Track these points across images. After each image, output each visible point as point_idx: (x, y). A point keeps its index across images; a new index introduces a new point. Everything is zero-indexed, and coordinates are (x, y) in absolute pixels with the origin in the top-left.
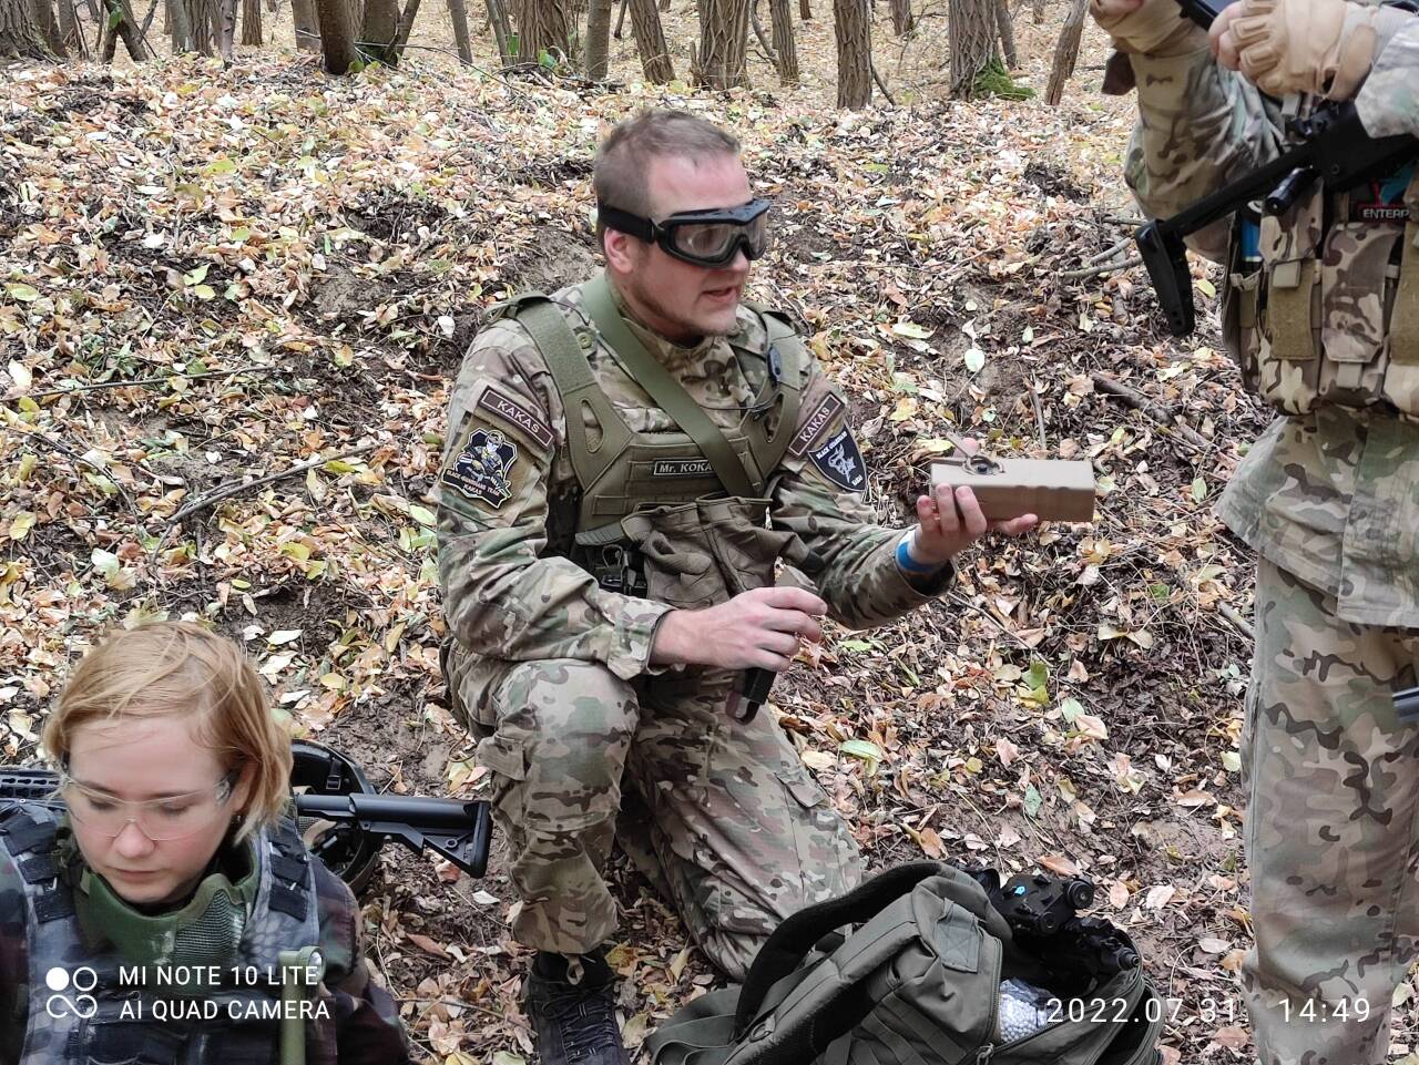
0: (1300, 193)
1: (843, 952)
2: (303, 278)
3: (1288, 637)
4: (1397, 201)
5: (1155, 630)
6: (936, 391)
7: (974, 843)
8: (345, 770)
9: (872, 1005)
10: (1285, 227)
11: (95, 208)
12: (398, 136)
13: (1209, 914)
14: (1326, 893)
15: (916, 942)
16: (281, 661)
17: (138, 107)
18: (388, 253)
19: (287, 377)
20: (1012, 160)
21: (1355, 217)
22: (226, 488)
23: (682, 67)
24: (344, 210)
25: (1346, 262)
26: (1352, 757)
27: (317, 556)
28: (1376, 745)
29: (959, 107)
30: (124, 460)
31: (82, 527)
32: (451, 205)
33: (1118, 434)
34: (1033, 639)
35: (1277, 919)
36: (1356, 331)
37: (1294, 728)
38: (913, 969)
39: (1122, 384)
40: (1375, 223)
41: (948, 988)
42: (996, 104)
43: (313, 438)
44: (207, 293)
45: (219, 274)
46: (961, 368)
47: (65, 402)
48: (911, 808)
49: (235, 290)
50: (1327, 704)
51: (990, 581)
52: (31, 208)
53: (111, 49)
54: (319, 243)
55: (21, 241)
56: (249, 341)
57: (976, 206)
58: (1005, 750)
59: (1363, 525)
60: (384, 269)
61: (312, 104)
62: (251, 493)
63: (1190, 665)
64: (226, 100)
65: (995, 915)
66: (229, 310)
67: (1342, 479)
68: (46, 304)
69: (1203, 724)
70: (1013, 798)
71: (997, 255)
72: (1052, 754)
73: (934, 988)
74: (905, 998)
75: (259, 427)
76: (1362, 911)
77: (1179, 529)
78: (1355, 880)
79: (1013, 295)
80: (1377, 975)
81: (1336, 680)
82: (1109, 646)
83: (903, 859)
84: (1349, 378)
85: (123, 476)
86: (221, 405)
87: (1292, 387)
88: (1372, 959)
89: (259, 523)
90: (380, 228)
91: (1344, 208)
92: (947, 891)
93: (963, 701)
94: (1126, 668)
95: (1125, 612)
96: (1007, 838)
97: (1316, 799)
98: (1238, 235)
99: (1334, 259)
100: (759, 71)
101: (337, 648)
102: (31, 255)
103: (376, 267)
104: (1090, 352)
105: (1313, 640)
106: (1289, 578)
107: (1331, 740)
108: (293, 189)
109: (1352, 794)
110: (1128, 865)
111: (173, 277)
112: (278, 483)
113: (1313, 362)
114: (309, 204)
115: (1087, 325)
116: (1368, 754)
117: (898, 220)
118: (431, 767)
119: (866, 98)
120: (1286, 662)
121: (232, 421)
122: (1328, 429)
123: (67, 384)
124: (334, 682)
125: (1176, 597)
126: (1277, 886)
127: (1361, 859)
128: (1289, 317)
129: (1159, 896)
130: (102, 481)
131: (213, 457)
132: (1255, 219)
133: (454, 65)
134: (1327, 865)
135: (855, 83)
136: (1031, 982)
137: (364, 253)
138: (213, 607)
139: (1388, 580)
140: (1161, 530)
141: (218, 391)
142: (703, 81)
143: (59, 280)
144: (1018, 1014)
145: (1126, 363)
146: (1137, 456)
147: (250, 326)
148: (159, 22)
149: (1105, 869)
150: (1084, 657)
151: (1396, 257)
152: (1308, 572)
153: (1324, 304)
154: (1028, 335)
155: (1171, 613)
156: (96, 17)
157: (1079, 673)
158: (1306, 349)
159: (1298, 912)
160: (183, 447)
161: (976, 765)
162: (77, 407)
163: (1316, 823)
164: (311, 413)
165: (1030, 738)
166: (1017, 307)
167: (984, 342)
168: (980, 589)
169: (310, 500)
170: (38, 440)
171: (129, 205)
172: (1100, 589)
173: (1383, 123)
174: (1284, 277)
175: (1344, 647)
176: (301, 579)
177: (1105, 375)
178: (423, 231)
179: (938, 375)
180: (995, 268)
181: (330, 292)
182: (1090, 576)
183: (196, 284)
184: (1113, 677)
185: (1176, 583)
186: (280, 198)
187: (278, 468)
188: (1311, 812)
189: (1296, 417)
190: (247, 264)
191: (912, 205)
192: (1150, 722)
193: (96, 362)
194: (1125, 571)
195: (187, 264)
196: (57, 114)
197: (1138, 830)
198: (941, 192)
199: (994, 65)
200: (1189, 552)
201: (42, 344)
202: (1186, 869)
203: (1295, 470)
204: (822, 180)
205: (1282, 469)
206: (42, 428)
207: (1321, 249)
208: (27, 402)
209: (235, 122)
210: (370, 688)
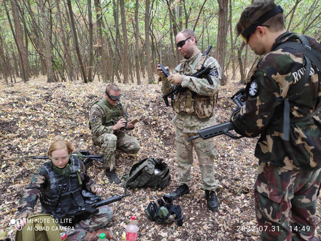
0: (177, 92)
1: (139, 167)
2: (83, 103)
3: (179, 134)
4: (186, 93)
5: (169, 134)
6: (147, 112)
7: (152, 156)
8: (88, 153)
9: (142, 172)
10: (176, 95)
11: (60, 97)
12: (93, 89)
13: (175, 161)
14: (184, 158)
15: (146, 166)
16: (82, 142)
17: (65, 87)
18: (92, 101)
19: (81, 114)
20: (154, 90)
21: (182, 94)
22: (75, 125)
23: (122, 81)
24: (87, 97)
25: (182, 99)
26: (185, 145)
27: (85, 131)
28: (188, 144)
29: (149, 85)
30: (64, 123)
31: (60, 130)
32: (98, 96)
33: (165, 116)
34: (157, 136)
35: (180, 161)
36: (183, 105)
37: (180, 143)
38: (146, 168)
39: (165, 111)
40: (184, 95)
41: (150, 170)
42: (152, 84)
43: (84, 120)
44: (73, 105)
45: (74, 103)
46: (150, 110)
47: (58, 117)
48: (146, 153)
49: (76, 105)
50: (183, 140)
51: (153, 130)
52: (53, 97)
53: (62, 81)
54: (84, 100)
55: (52, 101)
56: (77, 110)
57: (151, 94)
58: (155, 147)
59: (185, 123)
60: (91, 102)
61: (83, 86)
62: (78, 125)
63: (172, 137)
64: (74, 86)
65: (154, 163)
66: (75, 107)
67: (183, 119)
68: (55, 107)
69: (174, 143)
70: (156, 151)
71: (153, 99)
72: (160, 147)
73: (148, 170)
74: (145, 171)
75: (78, 119)
76: (187, 160)
77: (171, 125)
78: (187, 157)
79: (154, 103)
80: (189, 166)
81: (183, 138)
82: (164, 136)
83: (146, 158)
84: (183, 110)
85: (64, 124)
86: (74, 117)
87: (178, 110)
88: (189, 164)
89: (79, 128)
90: (91, 98)
91: (181, 93)
92: (149, 161)
93: (151, 142)
94: (166, 138)
95: (166, 133)
96: (156, 155)
97: (183, 149)
98: (172, 96)
99: (181, 99)
100: (130, 81)
101: (87, 141)
102: (54, 102)
103: (90, 102)
104: (162, 108)
105: (181, 134)
106: (179, 128)
107: (183, 144)
108: (82, 94)
109: (186, 149)
110: (167, 157)
111: (69, 104)
112: (81, 124)
113: (179, 108)
114: (83, 96)
115: (161, 105)
116: (187, 145)
117: (143, 96)
118: (98, 152)
119: (140, 84)
120: (179, 137)
121: (75, 118)
122: (181, 114)
123: (58, 115)
124: (87, 144)
125: (171, 131)
126: (179, 158)
127: (187, 155)
128: (177, 104)
129: (170, 160)
130: (62, 125)
131: (74, 122)
132: (174, 95)
133: (98, 82)
134: (184, 155)
135: (139, 83)
136: (157, 169)
137: (89, 101)
138: (74, 137)
139: (187, 128)
140: (169, 125)
141: (74, 115)
142: (124, 83)
143: (56, 105)
144: (157, 172)
145: (165, 109)
146: (167, 118)
147: (77, 108)
148: (68, 78)
149: (165, 158)
150: (162, 137)
151: (186, 98)
152: (180, 128)
153: (180, 103)
154: (156, 106)
155: (170, 133)
156: (61, 78)
157: (162, 139)
158: (178, 107)
159: (182, 160)
160: (70, 121)
161: (152, 148)
162: (59, 117)
163: (183, 152)
164: (84, 117)
165: (157, 145)
166: (155, 104)
167: (152, 107)
168: (152, 131)
169: (84, 126)
170: (55, 121)
171: (64, 97)
172: (164, 131)
173: (184, 86)
174: (176, 100)
175: (184, 135)
176: (83, 134)
177: (163, 110)
178: (95, 98)
179: (147, 111)
180: (152, 100)
181: (86, 105)
182: (163, 129)
183: (71, 105)
184: (165, 139)
185: (171, 130)
186: (80, 95)
187: (81, 123)
188: (182, 151)
189: (178, 113)
190: (77, 102)
191: (144, 94)
192: (169, 143)
193: (61, 113)
194: (166, 129)
195: (70, 102)
196: (56, 88)
197: (168, 154)
198: (147, 93)
199: (153, 81)
200: (172, 127)
201: (55, 111)
202: (173, 157)
203: (178, 118)
204: (136, 92)
205: (177, 118)
206: (55, 120)
207: (179, 98)
208: (53, 117)
209: (75, 88)
210: (91, 144)
